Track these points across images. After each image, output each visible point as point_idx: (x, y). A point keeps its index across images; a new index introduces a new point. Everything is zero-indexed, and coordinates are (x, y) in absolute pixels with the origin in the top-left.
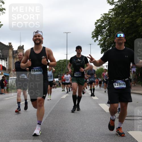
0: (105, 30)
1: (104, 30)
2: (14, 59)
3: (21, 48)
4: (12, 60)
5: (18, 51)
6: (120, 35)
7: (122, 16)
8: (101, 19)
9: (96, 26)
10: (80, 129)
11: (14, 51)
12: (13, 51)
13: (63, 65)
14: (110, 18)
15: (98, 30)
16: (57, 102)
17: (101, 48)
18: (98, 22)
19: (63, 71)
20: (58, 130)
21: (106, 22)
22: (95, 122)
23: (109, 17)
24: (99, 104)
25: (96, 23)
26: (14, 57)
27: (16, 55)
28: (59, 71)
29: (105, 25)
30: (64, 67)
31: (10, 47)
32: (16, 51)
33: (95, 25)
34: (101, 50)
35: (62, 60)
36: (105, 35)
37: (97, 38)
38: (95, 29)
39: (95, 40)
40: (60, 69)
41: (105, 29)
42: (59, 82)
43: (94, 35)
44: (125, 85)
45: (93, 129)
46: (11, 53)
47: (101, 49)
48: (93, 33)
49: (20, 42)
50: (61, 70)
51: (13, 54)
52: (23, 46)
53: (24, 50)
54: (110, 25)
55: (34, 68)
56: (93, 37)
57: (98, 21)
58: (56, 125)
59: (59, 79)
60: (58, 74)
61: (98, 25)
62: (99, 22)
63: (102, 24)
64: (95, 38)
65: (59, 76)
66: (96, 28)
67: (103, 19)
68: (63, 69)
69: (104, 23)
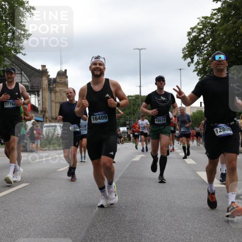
0: (206, 45)
1: (203, 45)
2: (50, 93)
3: (63, 74)
4: (47, 94)
5: (58, 80)
7: (234, 20)
8: (199, 27)
9: (189, 39)
10: (167, 214)
11: (51, 79)
12: (49, 80)
13: (134, 105)
14: (213, 25)
15: (193, 45)
16: (126, 167)
17: (198, 75)
18: (192, 31)
19: (134, 114)
20: (129, 216)
21: (207, 31)
22: (191, 202)
23: (212, 23)
24: (197, 172)
25: (189, 34)
26: (51, 90)
27: (54, 86)
28: (128, 115)
29: (205, 36)
30: (135, 108)
31: (44, 72)
32: (54, 78)
33: (188, 36)
34: (200, 79)
35: (132, 96)
36: (205, 54)
37: (192, 59)
38: (188, 44)
39: (189, 63)
40: (128, 111)
41: (206, 43)
42: (127, 133)
43: (187, 53)
45: (188, 216)
46: (45, 82)
47: (200, 77)
48: (185, 51)
49: (61, 64)
50: (130, 113)
51: (49, 85)
52: (66, 70)
53: (67, 77)
55: (95, 114)
56: (185, 57)
57: (192, 29)
58: (126, 205)
59: (127, 129)
60: (127, 120)
61: (194, 37)
62: (195, 32)
63: (200, 35)
65: (127, 123)
66: (189, 42)
67: (201, 27)
68: (133, 111)
69: (203, 33)
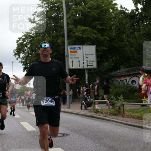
1: (25, 48)
6: (45, 46)
7: (43, 35)
9: (17, 44)
14: (32, 37)
15: (20, 48)
17: (23, 66)
21: (28, 40)
23: (30, 36)
24: (21, 123)
25: (18, 41)
29: (27, 43)
34: (24, 68)
37: (19, 56)
39: (18, 58)
41: (27, 47)
43: (16, 53)
48: (15, 51)
54: (32, 43)
56: (15, 54)
57: (19, 38)
61: (20, 43)
62: (21, 40)
63: (24, 42)
64: (18, 57)
66: (18, 46)
67: (24, 37)
69: (25, 41)
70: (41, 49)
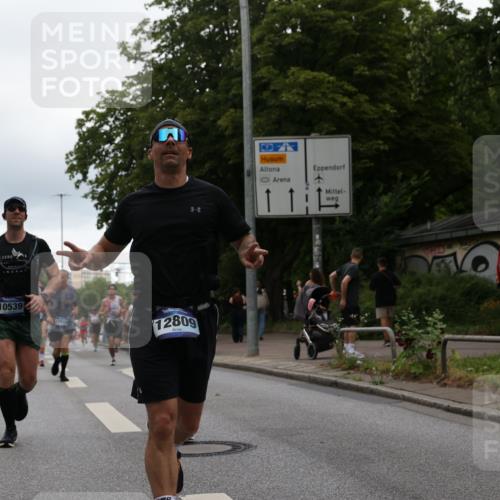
0: (113, 146)
1: (107, 146)
7: (169, 100)
8: (99, 110)
9: (79, 134)
14: (129, 109)
15: (88, 147)
21: (117, 119)
22: (70, 467)
24: (87, 405)
25: (80, 123)
29: (111, 129)
33: (76, 128)
34: (99, 215)
36: (109, 165)
37: (85, 175)
38: (78, 144)
39: (79, 182)
41: (112, 143)
43: (75, 163)
44: (195, 327)
47: (99, 211)
48: (71, 158)
54: (130, 129)
56: (71, 169)
57: (87, 114)
61: (89, 130)
62: (92, 119)
63: (101, 126)
64: (79, 176)
66: (80, 140)
67: (103, 111)
69: (107, 123)
70: (156, 146)
